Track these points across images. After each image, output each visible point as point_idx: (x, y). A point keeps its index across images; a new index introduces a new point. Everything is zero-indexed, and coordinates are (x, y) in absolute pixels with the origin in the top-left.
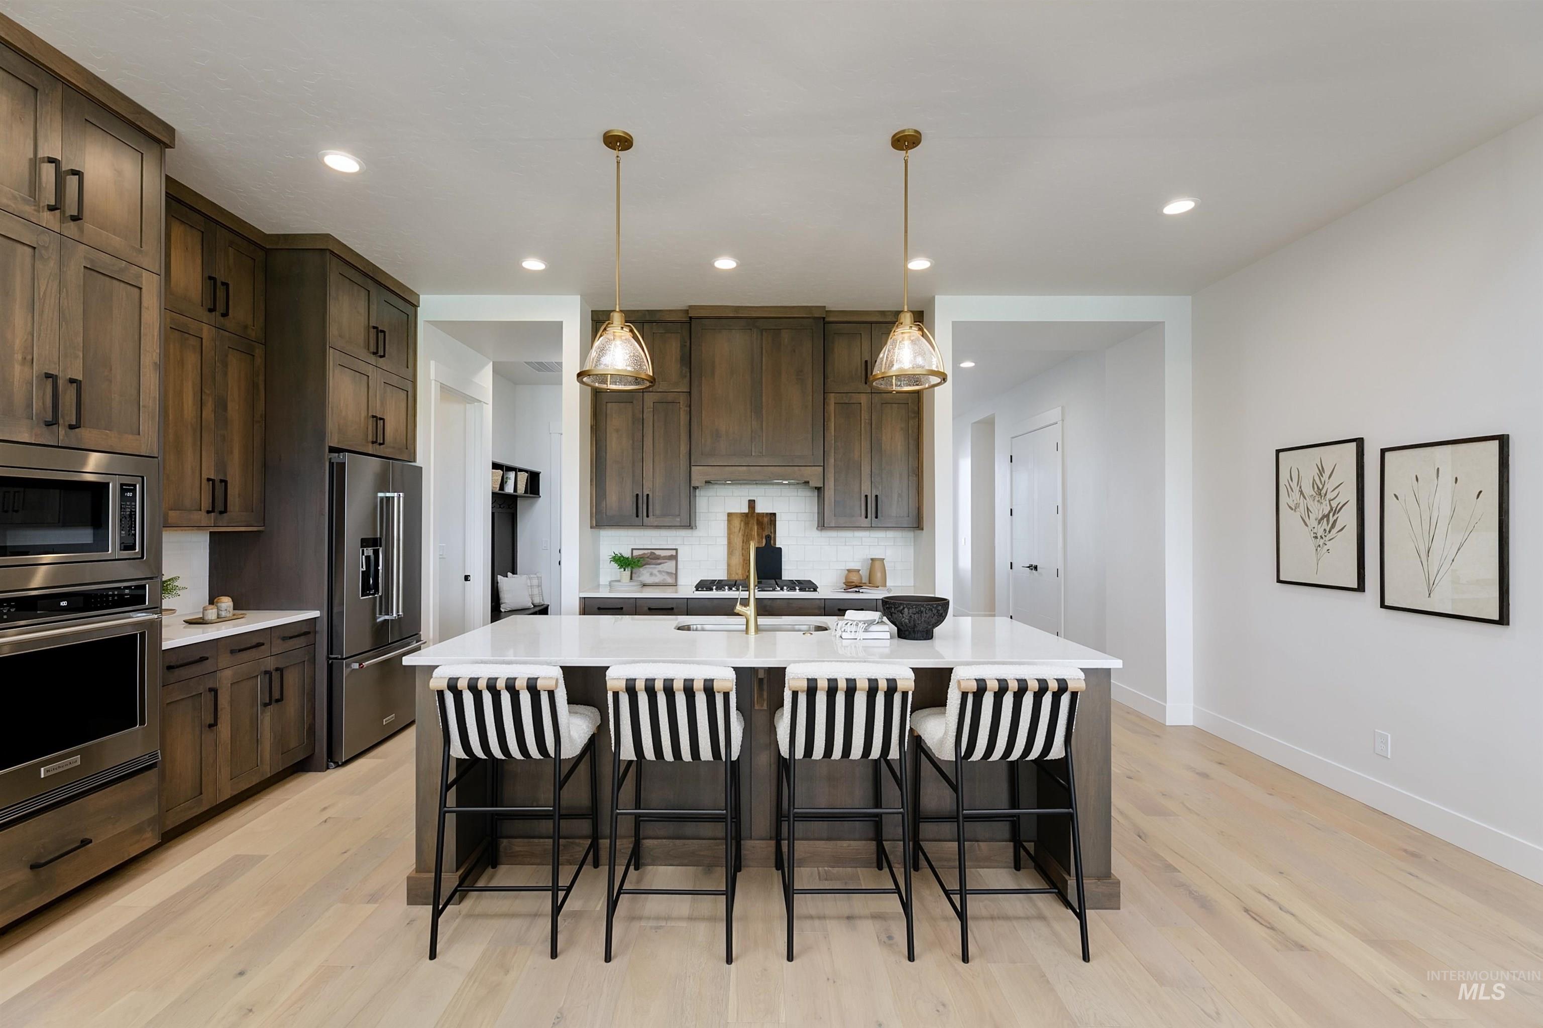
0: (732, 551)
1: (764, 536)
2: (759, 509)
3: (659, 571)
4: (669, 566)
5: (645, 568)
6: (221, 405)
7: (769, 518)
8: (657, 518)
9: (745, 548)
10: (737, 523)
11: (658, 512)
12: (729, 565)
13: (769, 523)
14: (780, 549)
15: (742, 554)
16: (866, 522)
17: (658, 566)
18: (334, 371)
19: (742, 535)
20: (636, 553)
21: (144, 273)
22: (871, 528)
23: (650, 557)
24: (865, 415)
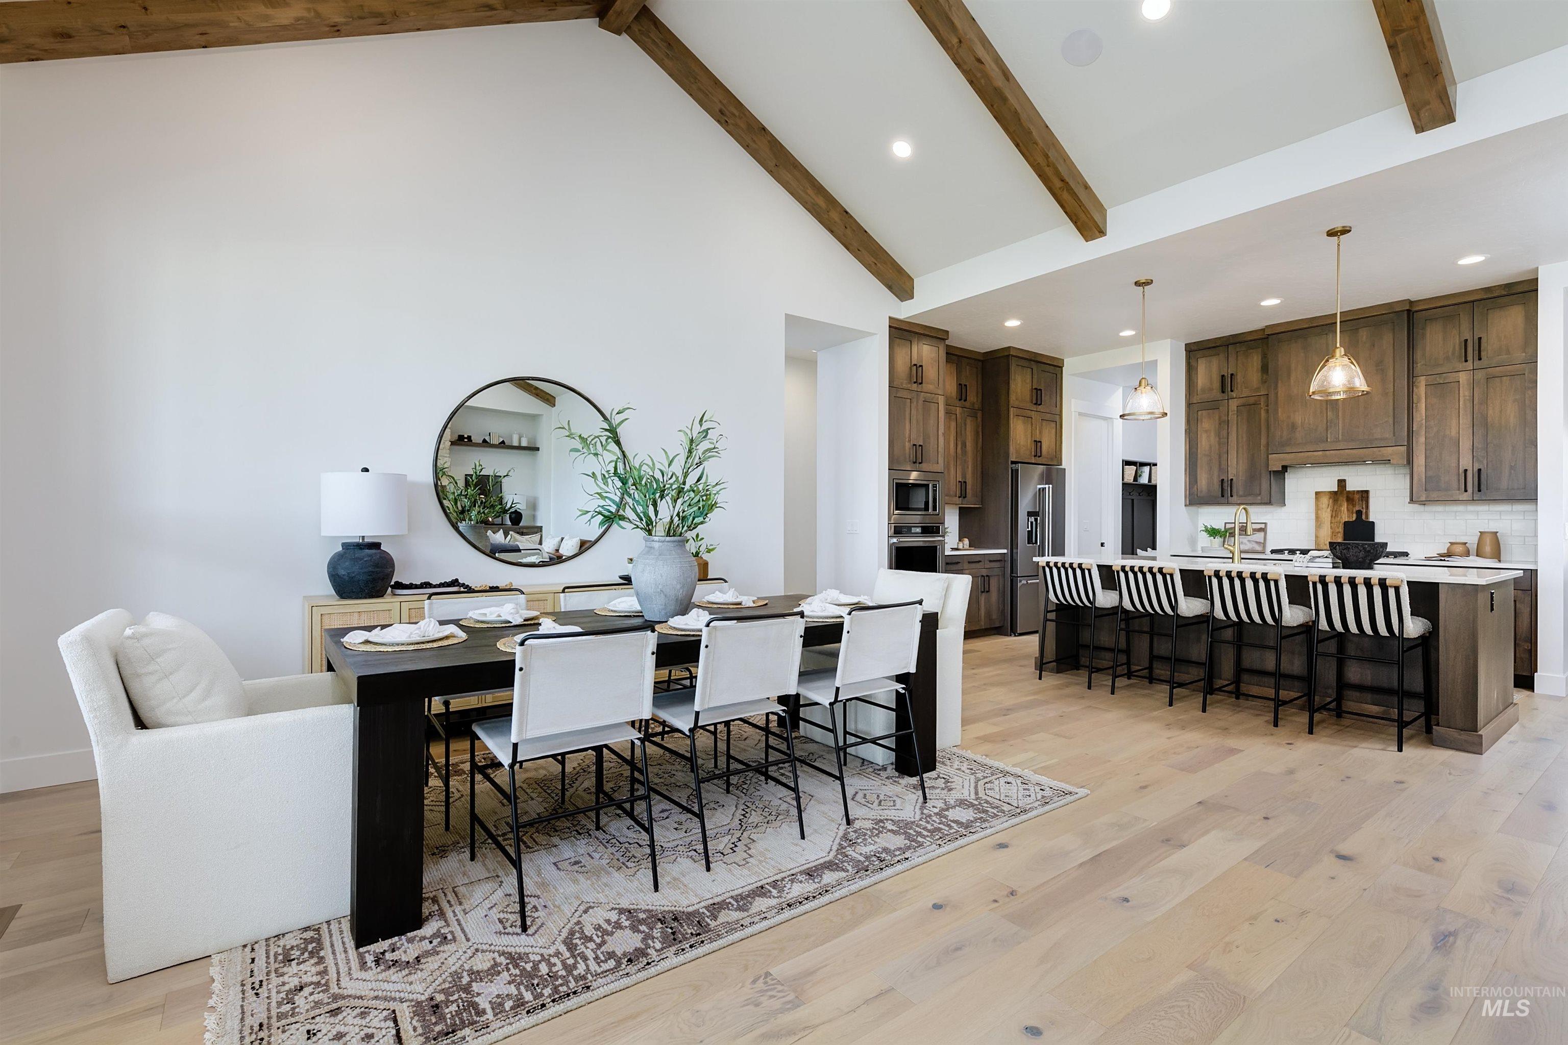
0: (1320, 525)
4: (1258, 537)
7: (1361, 495)
8: (1241, 497)
9: (1333, 522)
10: (1325, 501)
11: (1241, 493)
12: (1317, 537)
13: (1360, 500)
14: (1373, 523)
16: (1465, 496)
17: (1248, 537)
19: (1331, 511)
20: (1227, 526)
22: (1474, 501)
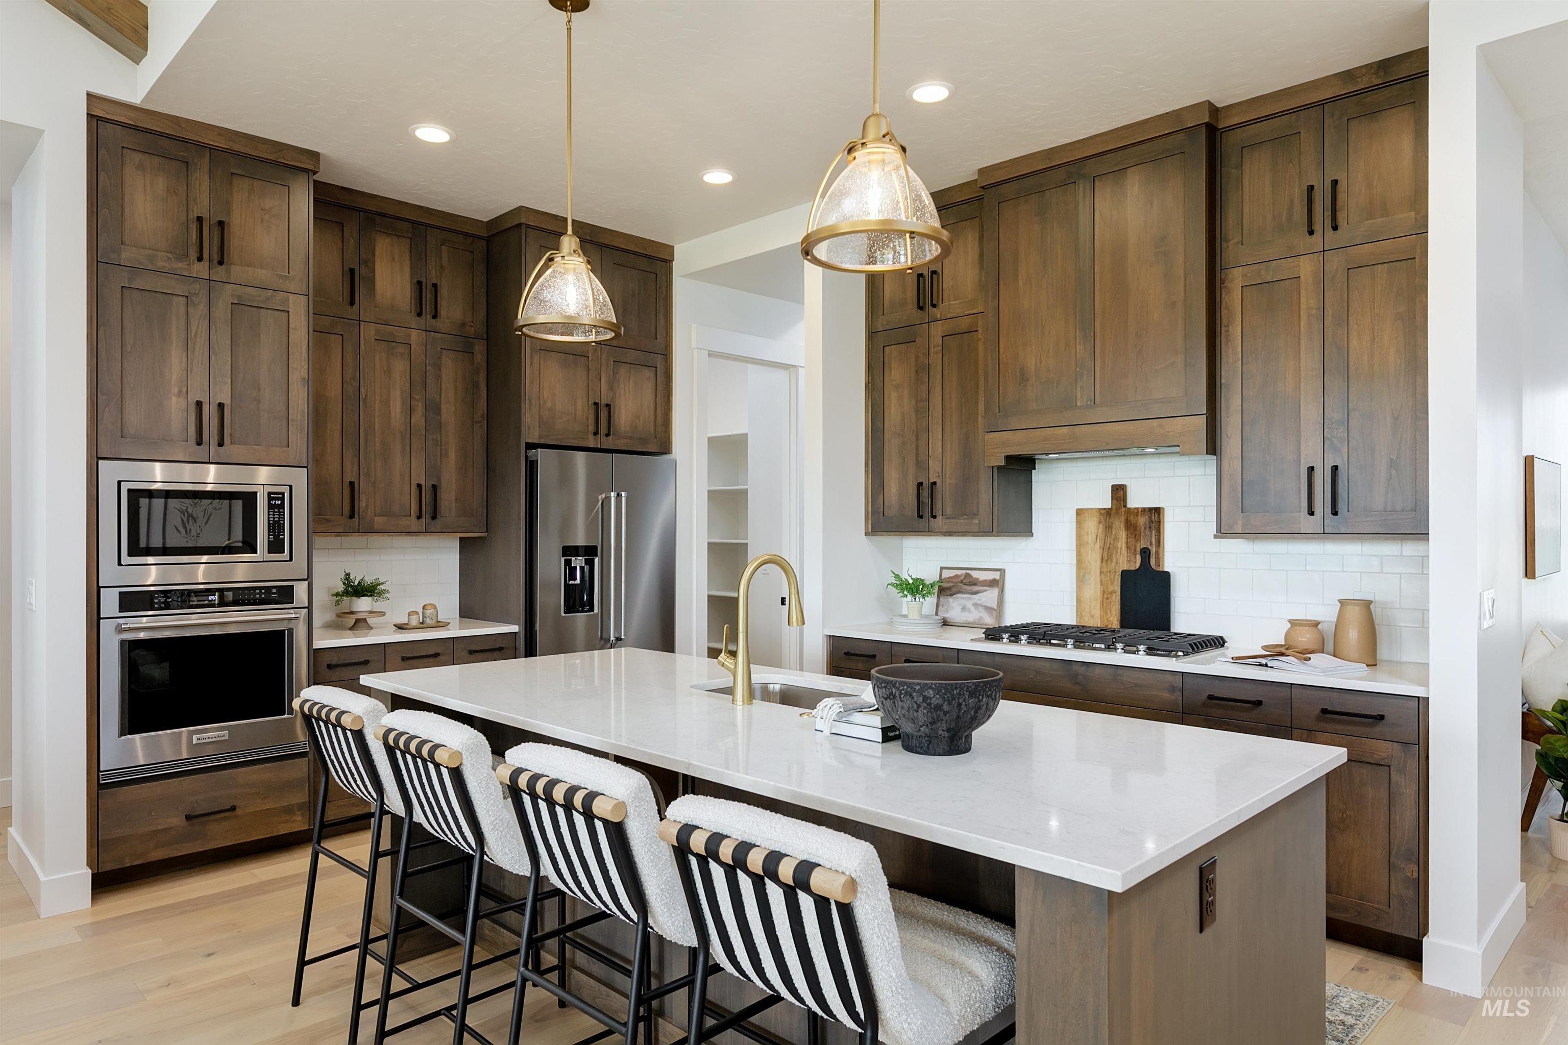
0: (1084, 576)
1: (1138, 550)
2: (1134, 502)
3: (975, 605)
4: (989, 597)
5: (956, 598)
6: (433, 408)
7: (1147, 517)
8: (947, 519)
9: (1105, 570)
10: (1092, 526)
11: (949, 510)
12: (1079, 600)
13: (1148, 528)
14: (1167, 575)
15: (1101, 581)
16: (1309, 524)
17: (974, 596)
18: (531, 356)
19: (1100, 547)
20: (947, 574)
21: (291, 297)
22: (1324, 534)
23: (964, 581)
24: (1308, 300)
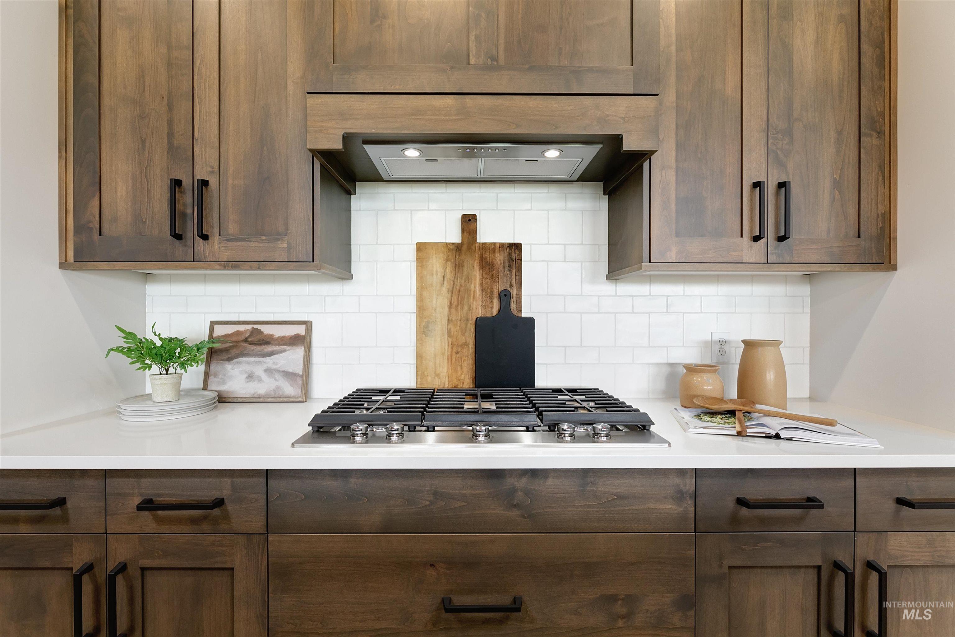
0: (427, 327)
1: (496, 293)
2: (486, 234)
3: (268, 371)
4: (291, 358)
5: (238, 363)
7: (506, 254)
9: (454, 318)
12: (420, 357)
13: (507, 265)
14: (531, 322)
15: (449, 331)
17: (264, 359)
19: (448, 290)
20: (219, 331)
23: (250, 340)
